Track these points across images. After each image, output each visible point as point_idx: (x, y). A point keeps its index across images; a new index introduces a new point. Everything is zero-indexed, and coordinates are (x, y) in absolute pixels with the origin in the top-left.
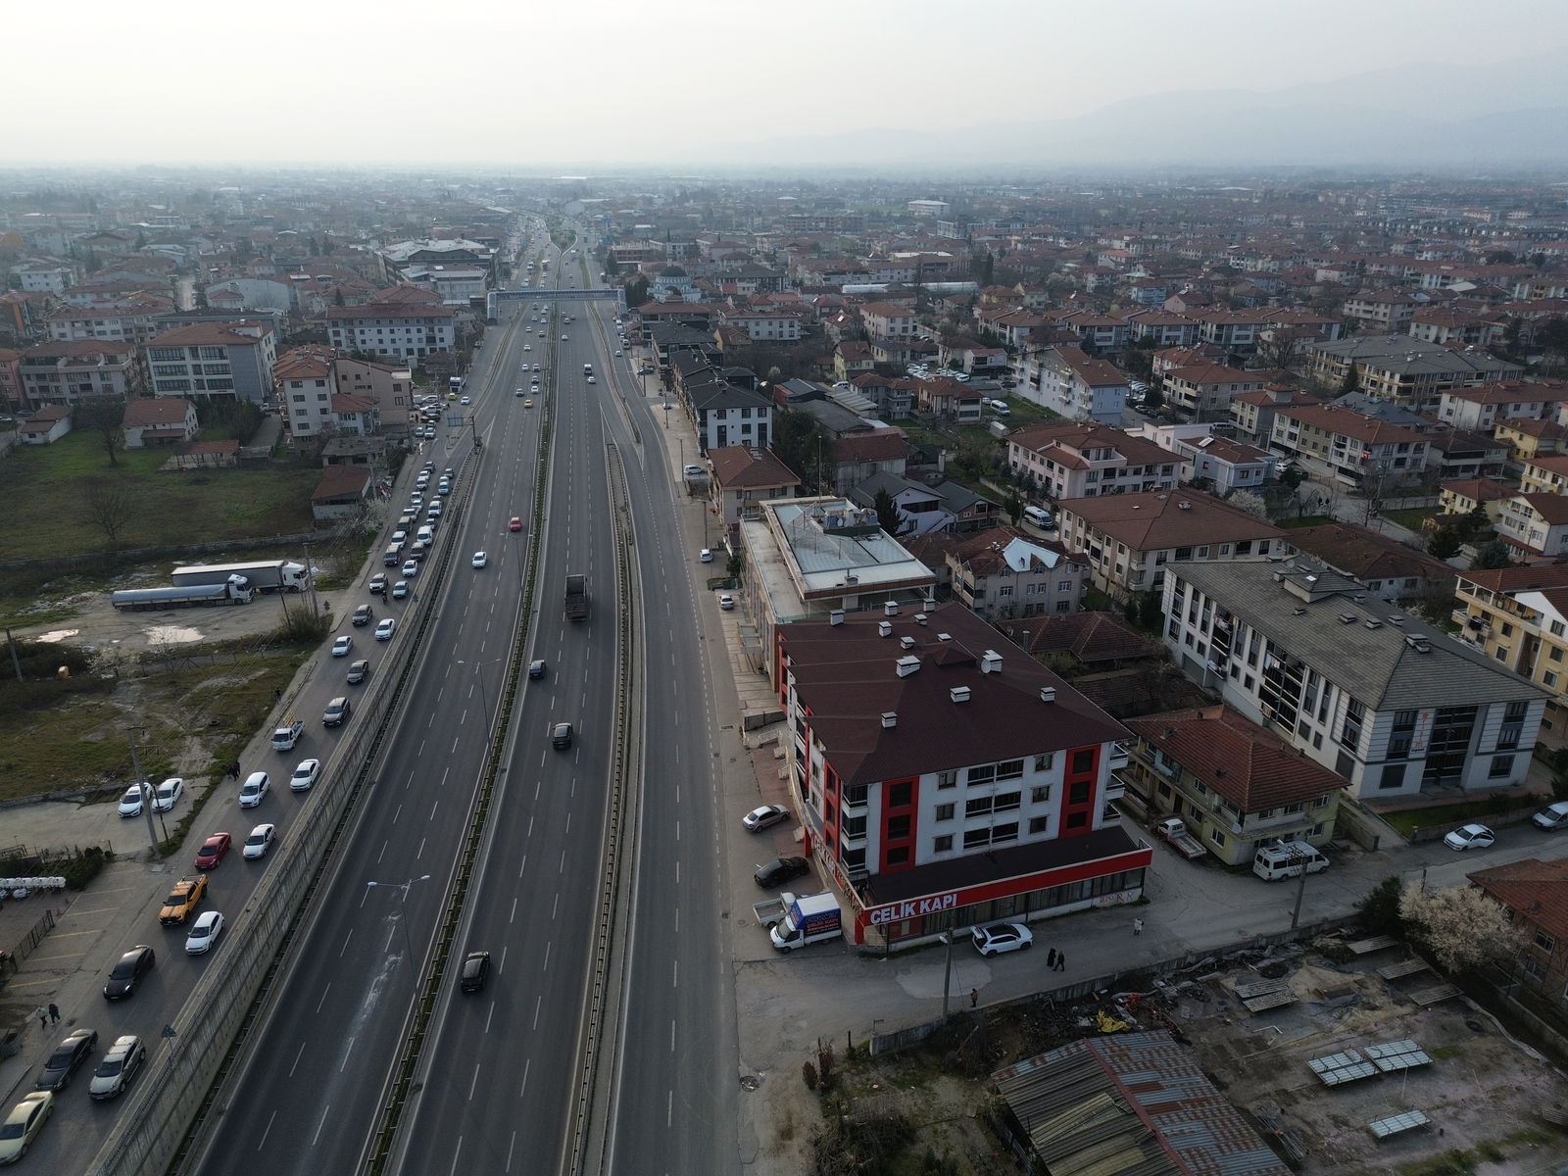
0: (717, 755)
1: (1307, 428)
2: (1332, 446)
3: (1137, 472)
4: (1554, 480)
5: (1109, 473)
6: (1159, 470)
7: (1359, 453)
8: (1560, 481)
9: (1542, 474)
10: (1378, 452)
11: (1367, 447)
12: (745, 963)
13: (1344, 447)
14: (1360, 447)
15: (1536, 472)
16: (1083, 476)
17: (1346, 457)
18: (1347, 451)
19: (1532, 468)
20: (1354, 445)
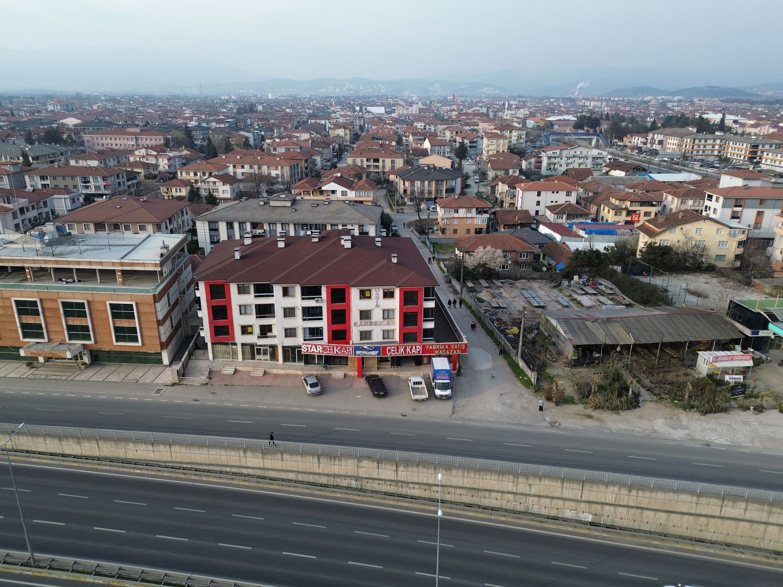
0: (195, 400)
1: (54, 178)
2: (80, 184)
3: (33, 208)
4: (195, 174)
5: (22, 210)
6: (42, 204)
7: (101, 183)
8: (199, 174)
9: (188, 173)
10: (110, 181)
11: (104, 179)
12: (453, 413)
13: (89, 182)
14: (100, 179)
15: (184, 174)
16: (10, 215)
17: (93, 187)
18: (92, 184)
19: (181, 172)
20: (96, 180)
